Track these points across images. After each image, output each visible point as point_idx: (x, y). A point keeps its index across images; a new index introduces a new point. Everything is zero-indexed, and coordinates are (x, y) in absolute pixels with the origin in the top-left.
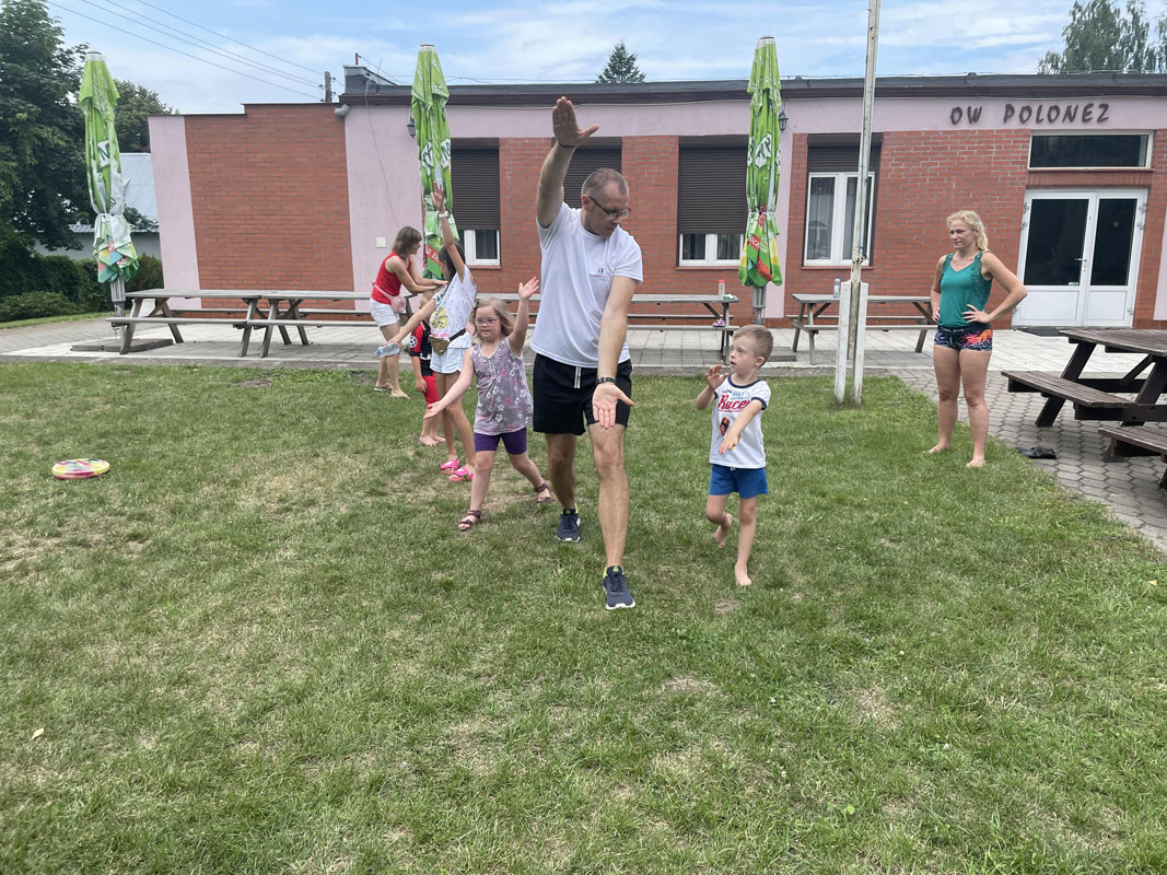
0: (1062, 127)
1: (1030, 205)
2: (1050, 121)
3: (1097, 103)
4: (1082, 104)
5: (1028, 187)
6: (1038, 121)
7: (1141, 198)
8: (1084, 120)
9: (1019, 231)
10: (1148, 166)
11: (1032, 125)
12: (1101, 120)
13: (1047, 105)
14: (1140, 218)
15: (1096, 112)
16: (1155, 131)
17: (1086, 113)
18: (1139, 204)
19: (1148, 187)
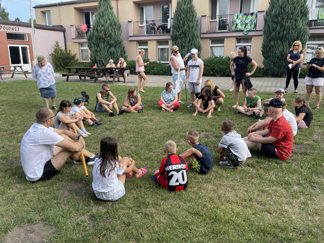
0: (11, 31)
1: (9, 47)
2: (9, 30)
3: (17, 27)
4: (14, 27)
5: (8, 44)
6: (7, 30)
7: (27, 46)
8: (15, 30)
9: (8, 53)
10: (28, 41)
11: (6, 30)
12: (18, 31)
13: (8, 26)
14: (28, 50)
15: (17, 29)
16: (27, 34)
17: (15, 29)
18: (28, 48)
19: (29, 45)
